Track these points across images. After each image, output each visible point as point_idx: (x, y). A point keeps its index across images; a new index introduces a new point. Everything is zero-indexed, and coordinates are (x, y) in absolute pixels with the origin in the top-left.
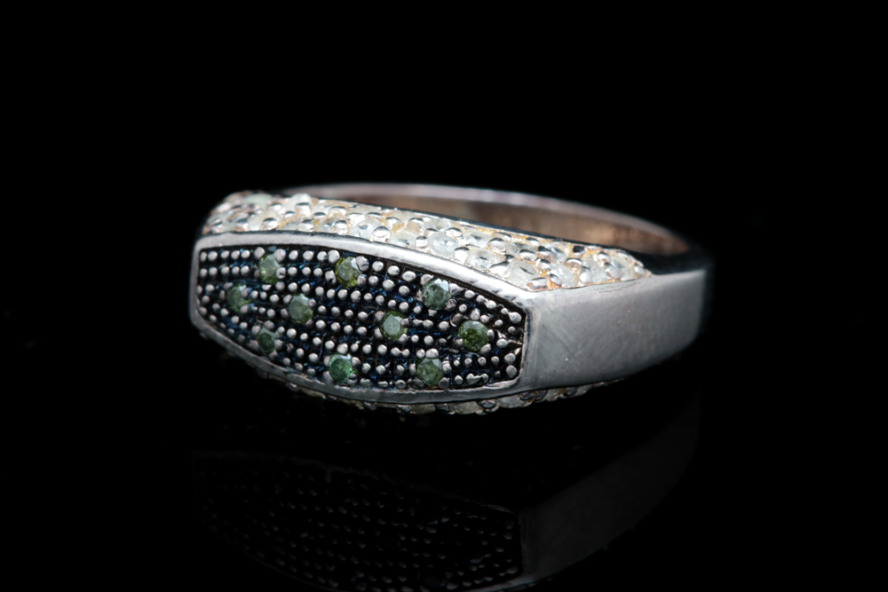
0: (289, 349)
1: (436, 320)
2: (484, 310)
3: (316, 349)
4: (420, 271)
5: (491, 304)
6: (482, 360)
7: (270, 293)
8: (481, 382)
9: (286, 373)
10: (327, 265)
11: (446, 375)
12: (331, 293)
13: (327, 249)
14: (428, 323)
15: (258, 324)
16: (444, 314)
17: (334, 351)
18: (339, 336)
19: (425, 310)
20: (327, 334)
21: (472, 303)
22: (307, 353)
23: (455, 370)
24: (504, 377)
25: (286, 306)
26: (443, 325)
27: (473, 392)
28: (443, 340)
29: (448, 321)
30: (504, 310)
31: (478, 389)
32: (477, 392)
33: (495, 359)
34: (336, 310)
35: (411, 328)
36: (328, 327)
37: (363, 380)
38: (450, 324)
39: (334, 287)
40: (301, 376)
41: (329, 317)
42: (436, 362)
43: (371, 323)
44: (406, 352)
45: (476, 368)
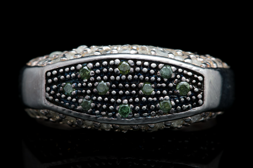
0: (98, 106)
1: (167, 83)
2: (187, 76)
3: (112, 104)
4: (158, 63)
5: (190, 74)
6: (189, 98)
7: (87, 83)
8: (188, 108)
9: (96, 118)
10: (115, 66)
11: (173, 107)
12: (118, 78)
13: (114, 59)
14: (164, 85)
15: (81, 98)
16: (171, 80)
17: (121, 103)
18: (123, 97)
19: (162, 79)
20: (117, 96)
21: (182, 74)
22: (108, 107)
23: (177, 104)
24: (198, 105)
25: (96, 87)
26: (171, 85)
27: (185, 113)
28: (171, 92)
29: (172, 83)
30: (196, 76)
31: (187, 111)
32: (187, 113)
33: (194, 97)
34: (121, 85)
35: (156, 89)
36: (117, 93)
37: (135, 114)
38: (173, 84)
39: (119, 75)
40: (104, 118)
41: (117, 89)
42: (169, 101)
43: (138, 89)
44: (155, 99)
45: (186, 102)
